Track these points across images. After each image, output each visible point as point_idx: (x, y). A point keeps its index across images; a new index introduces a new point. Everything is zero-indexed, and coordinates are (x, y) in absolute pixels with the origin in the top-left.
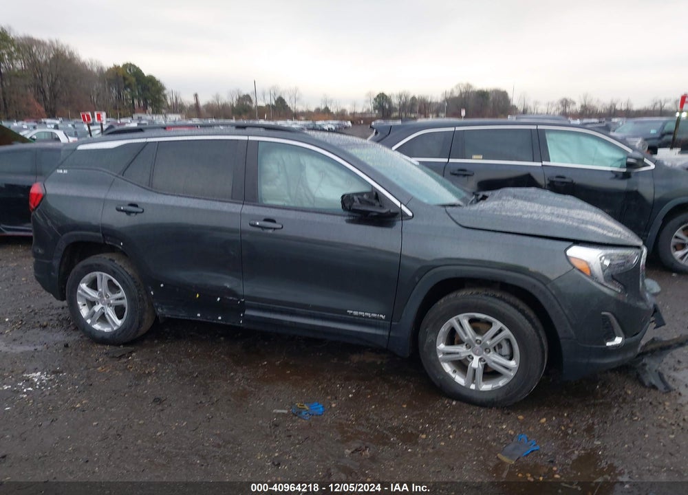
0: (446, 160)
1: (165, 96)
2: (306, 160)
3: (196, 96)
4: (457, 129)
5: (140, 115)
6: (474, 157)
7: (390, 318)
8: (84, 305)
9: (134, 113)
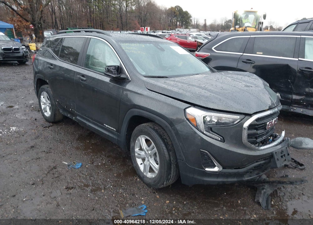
0: (242, 54)
1: (191, 20)
2: (106, 47)
3: (205, 20)
4: (251, 36)
5: (178, 29)
6: (258, 53)
7: (117, 131)
8: (43, 104)
9: (176, 28)
